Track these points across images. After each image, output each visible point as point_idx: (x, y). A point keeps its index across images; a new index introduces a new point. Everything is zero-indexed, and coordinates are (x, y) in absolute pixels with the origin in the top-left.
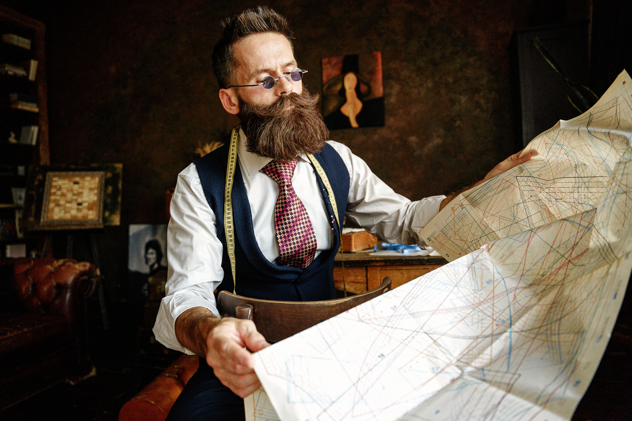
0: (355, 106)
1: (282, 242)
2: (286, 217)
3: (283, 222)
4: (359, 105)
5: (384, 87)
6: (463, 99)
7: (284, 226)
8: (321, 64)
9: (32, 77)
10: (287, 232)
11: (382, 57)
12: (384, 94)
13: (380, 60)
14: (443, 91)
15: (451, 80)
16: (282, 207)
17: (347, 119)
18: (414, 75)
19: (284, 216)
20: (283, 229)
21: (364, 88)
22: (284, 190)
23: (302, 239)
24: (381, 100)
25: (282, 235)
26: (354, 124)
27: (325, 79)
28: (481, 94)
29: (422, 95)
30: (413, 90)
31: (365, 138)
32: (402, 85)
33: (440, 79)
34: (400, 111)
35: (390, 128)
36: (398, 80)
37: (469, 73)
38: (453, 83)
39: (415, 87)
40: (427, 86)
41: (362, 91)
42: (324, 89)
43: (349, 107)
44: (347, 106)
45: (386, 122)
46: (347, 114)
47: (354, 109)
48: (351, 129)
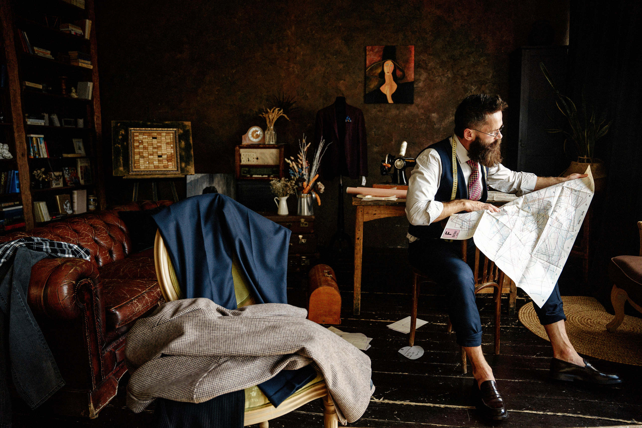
0: (391, 86)
4: (395, 86)
5: (415, 74)
8: (365, 50)
9: (87, 36)
11: (415, 50)
12: (414, 79)
13: (413, 53)
14: (459, 81)
15: (465, 73)
17: (385, 96)
18: (438, 67)
21: (399, 73)
24: (412, 83)
26: (390, 101)
27: (367, 62)
29: (443, 82)
30: (436, 78)
31: (398, 112)
32: (429, 74)
33: (458, 71)
34: (426, 93)
35: (417, 105)
36: (426, 69)
37: (480, 69)
38: (467, 76)
39: (439, 76)
40: (448, 76)
41: (397, 75)
42: (367, 71)
43: (387, 87)
44: (385, 86)
45: (414, 101)
46: (385, 92)
47: (391, 89)
48: (387, 104)
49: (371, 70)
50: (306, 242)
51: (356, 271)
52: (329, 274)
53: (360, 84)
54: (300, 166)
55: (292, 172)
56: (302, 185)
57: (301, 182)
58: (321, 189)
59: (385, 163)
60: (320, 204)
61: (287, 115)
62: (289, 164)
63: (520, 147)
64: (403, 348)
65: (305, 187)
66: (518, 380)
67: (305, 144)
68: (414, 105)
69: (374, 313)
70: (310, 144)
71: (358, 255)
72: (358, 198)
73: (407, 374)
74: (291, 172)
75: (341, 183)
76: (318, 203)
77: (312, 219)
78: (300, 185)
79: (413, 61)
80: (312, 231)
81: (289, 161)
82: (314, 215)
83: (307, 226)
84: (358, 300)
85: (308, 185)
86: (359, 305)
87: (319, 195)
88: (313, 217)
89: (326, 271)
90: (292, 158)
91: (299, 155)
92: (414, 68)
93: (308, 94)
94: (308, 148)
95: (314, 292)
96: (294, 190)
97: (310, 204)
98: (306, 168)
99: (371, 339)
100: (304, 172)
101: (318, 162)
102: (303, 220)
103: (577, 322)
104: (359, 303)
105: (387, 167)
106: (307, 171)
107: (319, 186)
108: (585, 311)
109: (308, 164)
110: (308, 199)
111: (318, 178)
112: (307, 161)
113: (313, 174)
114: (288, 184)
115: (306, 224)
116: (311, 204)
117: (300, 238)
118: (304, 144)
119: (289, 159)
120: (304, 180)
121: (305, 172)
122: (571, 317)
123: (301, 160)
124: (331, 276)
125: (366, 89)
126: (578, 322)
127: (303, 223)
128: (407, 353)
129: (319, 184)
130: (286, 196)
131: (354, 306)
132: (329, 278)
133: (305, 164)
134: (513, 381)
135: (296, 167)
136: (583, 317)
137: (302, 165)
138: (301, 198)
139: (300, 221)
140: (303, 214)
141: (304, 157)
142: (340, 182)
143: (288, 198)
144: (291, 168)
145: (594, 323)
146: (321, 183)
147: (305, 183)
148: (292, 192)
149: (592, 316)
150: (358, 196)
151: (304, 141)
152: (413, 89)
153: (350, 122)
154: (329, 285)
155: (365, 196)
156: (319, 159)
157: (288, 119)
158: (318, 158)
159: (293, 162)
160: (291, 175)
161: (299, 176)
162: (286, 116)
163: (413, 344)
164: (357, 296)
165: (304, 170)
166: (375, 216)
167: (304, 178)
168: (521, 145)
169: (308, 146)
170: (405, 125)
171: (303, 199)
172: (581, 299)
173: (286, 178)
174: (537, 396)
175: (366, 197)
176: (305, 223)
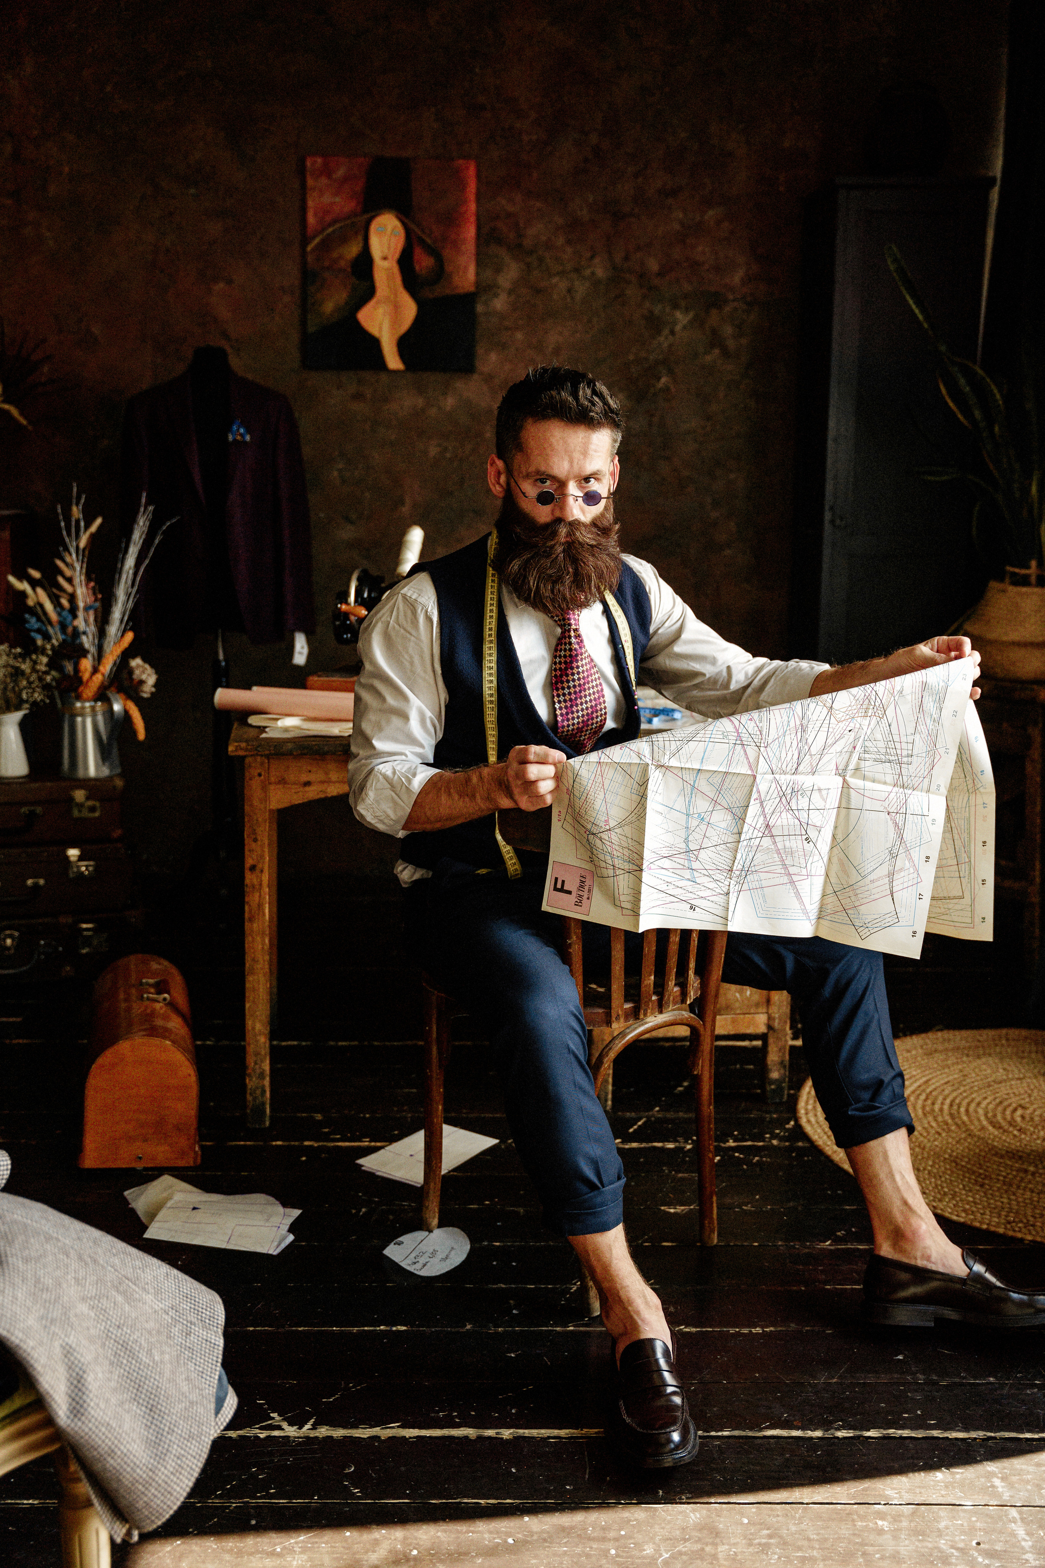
0: (397, 307)
1: (562, 715)
2: (570, 678)
3: (565, 685)
4: (410, 310)
5: (479, 264)
6: (682, 318)
7: (566, 691)
8: (302, 172)
10: (571, 700)
11: (478, 176)
12: (477, 284)
13: (472, 187)
14: (632, 292)
15: (653, 265)
16: (565, 663)
17: (374, 343)
18: (560, 241)
19: (567, 675)
20: (564, 695)
21: (424, 263)
22: (570, 637)
23: (590, 711)
24: (468, 300)
25: (563, 705)
26: (394, 362)
27: (311, 219)
28: (727, 309)
29: (578, 296)
30: (555, 280)
31: (420, 402)
32: (528, 265)
33: (627, 258)
34: (519, 336)
35: (489, 379)
36: (518, 249)
37: (702, 251)
38: (660, 274)
39: (562, 273)
40: (593, 274)
41: (417, 268)
42: (309, 249)
43: (381, 311)
44: (375, 308)
45: (478, 364)
46: (373, 330)
47: (395, 321)
48: (384, 377)
49: (326, 245)
50: (95, 870)
51: (250, 978)
52: (159, 993)
53: (287, 299)
54: (65, 602)
55: (37, 626)
56: (77, 670)
57: (69, 658)
58: (142, 682)
59: (347, 603)
60: (141, 735)
61: (17, 407)
62: (23, 594)
63: (827, 526)
64: (401, 1239)
65: (86, 676)
66: (762, 1327)
67: (82, 524)
68: (476, 376)
69: (319, 1117)
70: (99, 521)
71: (255, 925)
72: (251, 726)
73: (404, 1328)
74: (33, 623)
75: (221, 657)
76: (134, 733)
77: (114, 787)
78: (69, 668)
79: (473, 219)
80: (117, 833)
81: (24, 586)
82: (121, 775)
83: (97, 814)
84: (262, 1076)
85: (95, 670)
86: (264, 1092)
87: (137, 705)
88: (119, 783)
89: (151, 981)
90: (36, 574)
91: (59, 563)
92: (478, 245)
93: (96, 330)
94: (92, 536)
95: (100, 1060)
96: (46, 687)
97: (104, 737)
98: (87, 609)
99: (297, 1213)
100: (80, 623)
101: (133, 585)
102: (79, 795)
103: (979, 1120)
104: (263, 1087)
105: (353, 618)
106: (92, 619)
107: (137, 672)
108: (1012, 1079)
109: (94, 594)
110: (100, 718)
111: (132, 644)
112: (92, 584)
113: (113, 629)
114: (23, 667)
115: (92, 809)
116: (110, 738)
117: (73, 859)
118: (78, 522)
119: (22, 576)
120: (84, 653)
121: (84, 623)
122: (964, 1103)
123: (70, 580)
124: (165, 999)
125: (309, 317)
126: (982, 1118)
127: (81, 806)
128: (413, 1255)
129: (138, 666)
130: (18, 708)
131: (249, 1098)
132: (158, 1006)
133: (83, 593)
134: (745, 1331)
135: (49, 606)
136: (1001, 1103)
137: (72, 598)
138: (73, 716)
139: (72, 799)
140: (81, 774)
141: (78, 569)
142: (217, 653)
143: (25, 716)
144: (32, 611)
145: (1032, 1119)
146: (145, 660)
147: (86, 664)
148: (37, 696)
149: (1030, 1096)
150: (253, 720)
151: (76, 512)
152: (472, 316)
153: (245, 442)
154: (153, 1031)
155: (277, 719)
156: (135, 574)
157: (25, 422)
158: (131, 572)
159: (39, 591)
160: (33, 634)
161: (61, 637)
162: (15, 412)
163: (435, 1222)
164: (256, 1063)
165: (81, 614)
166: (307, 789)
167: (81, 645)
168: (832, 522)
169: (93, 528)
170: (446, 449)
171: (79, 719)
172: (1007, 1040)
173: (12, 646)
174: (815, 1378)
175: (280, 723)
176: (90, 803)
